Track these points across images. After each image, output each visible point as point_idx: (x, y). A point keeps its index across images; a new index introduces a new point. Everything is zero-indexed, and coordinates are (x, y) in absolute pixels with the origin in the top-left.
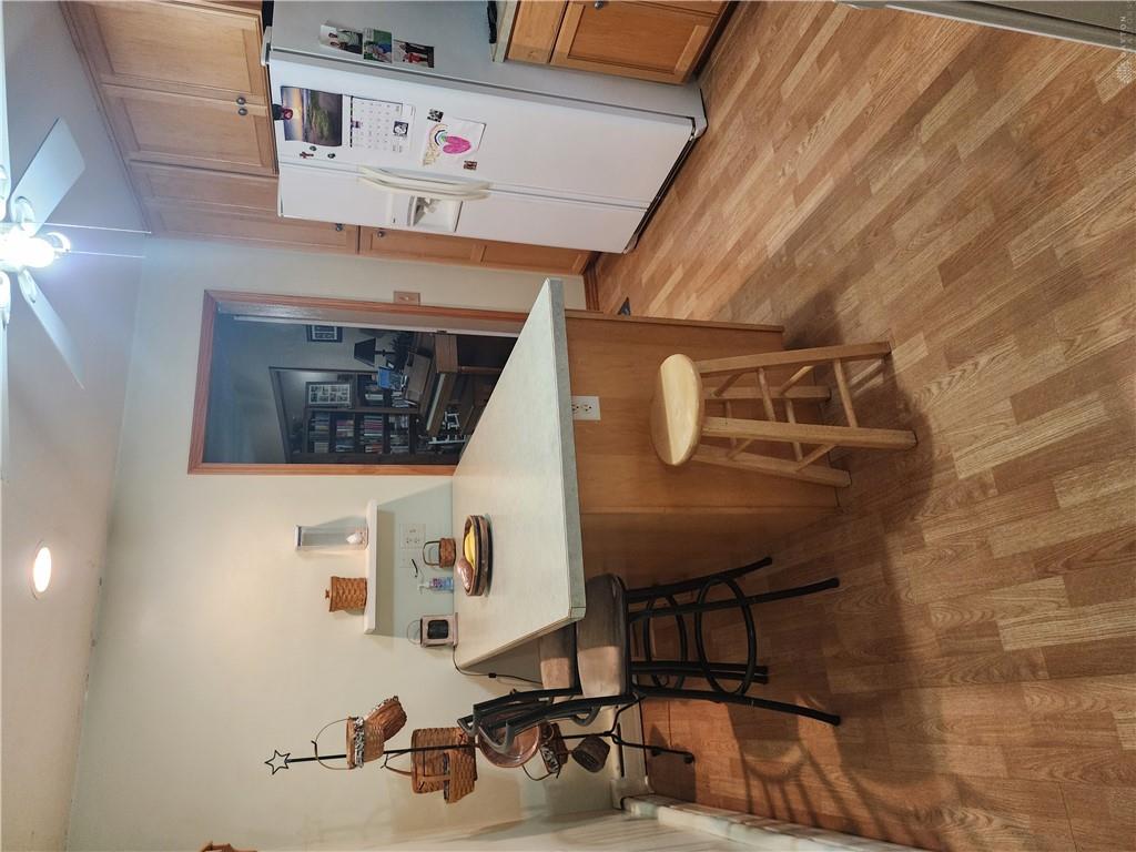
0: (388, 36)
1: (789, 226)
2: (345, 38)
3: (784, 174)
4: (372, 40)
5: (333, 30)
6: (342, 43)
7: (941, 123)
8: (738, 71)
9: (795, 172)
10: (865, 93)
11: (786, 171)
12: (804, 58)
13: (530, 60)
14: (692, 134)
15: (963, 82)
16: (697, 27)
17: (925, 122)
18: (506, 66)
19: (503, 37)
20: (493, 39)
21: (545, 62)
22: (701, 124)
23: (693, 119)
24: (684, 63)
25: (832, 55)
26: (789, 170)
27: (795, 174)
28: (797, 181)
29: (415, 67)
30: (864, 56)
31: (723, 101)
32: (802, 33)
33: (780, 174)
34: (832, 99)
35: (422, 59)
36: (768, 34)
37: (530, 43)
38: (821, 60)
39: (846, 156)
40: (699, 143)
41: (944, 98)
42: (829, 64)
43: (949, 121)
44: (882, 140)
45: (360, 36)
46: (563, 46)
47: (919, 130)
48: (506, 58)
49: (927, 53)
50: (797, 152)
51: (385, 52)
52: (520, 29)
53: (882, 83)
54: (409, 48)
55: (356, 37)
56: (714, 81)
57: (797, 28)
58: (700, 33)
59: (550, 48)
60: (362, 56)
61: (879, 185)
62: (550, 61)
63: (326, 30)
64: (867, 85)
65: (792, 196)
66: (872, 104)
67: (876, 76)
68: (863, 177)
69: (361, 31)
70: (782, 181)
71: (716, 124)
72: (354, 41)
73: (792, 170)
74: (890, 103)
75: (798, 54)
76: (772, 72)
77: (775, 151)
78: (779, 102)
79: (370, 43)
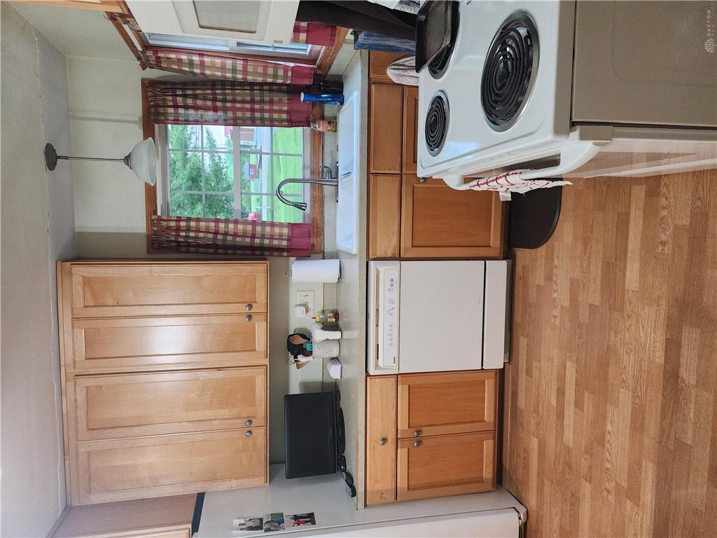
0: (282, 515)
1: (644, 526)
2: (251, 524)
3: (609, 492)
4: (270, 520)
5: (242, 521)
6: (248, 528)
7: (695, 365)
8: (526, 459)
9: (616, 482)
10: (625, 396)
11: (609, 488)
12: (566, 413)
13: (383, 501)
14: (520, 518)
15: (685, 335)
16: (485, 442)
17: (683, 373)
18: (368, 511)
19: (360, 489)
20: (354, 493)
21: (393, 499)
22: (522, 510)
23: (514, 508)
24: (488, 472)
25: (583, 396)
26: (611, 486)
27: (617, 484)
28: (623, 487)
29: (303, 528)
30: (606, 379)
31: (528, 484)
32: (554, 403)
33: (606, 494)
34: (605, 418)
35: (306, 522)
36: (533, 422)
37: (379, 487)
38: (578, 404)
39: (646, 439)
40: (528, 525)
41: (682, 352)
42: (586, 402)
43: (700, 357)
44: (663, 408)
45: (261, 520)
46: (402, 483)
47: (683, 381)
48: (366, 506)
49: (645, 343)
50: (607, 469)
51: (279, 524)
52: (370, 479)
53: (631, 382)
54: (296, 518)
55: (258, 521)
56: (514, 478)
57: (549, 404)
58: (488, 446)
59: (394, 487)
60: (263, 531)
61: (690, 435)
62: (396, 498)
63: (236, 522)
64: (622, 390)
65: (628, 501)
66: (635, 396)
67: (623, 381)
68: (672, 442)
69: (261, 517)
70: (611, 498)
71: (533, 502)
72: (258, 523)
73: (613, 484)
74: (647, 386)
75: (561, 414)
76: (551, 440)
77: (590, 483)
78: (569, 451)
79: (268, 522)
